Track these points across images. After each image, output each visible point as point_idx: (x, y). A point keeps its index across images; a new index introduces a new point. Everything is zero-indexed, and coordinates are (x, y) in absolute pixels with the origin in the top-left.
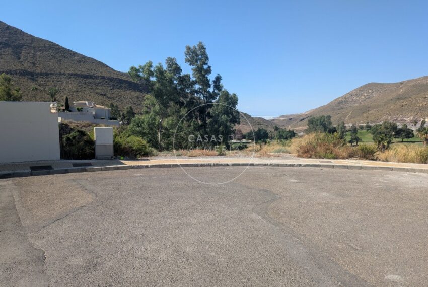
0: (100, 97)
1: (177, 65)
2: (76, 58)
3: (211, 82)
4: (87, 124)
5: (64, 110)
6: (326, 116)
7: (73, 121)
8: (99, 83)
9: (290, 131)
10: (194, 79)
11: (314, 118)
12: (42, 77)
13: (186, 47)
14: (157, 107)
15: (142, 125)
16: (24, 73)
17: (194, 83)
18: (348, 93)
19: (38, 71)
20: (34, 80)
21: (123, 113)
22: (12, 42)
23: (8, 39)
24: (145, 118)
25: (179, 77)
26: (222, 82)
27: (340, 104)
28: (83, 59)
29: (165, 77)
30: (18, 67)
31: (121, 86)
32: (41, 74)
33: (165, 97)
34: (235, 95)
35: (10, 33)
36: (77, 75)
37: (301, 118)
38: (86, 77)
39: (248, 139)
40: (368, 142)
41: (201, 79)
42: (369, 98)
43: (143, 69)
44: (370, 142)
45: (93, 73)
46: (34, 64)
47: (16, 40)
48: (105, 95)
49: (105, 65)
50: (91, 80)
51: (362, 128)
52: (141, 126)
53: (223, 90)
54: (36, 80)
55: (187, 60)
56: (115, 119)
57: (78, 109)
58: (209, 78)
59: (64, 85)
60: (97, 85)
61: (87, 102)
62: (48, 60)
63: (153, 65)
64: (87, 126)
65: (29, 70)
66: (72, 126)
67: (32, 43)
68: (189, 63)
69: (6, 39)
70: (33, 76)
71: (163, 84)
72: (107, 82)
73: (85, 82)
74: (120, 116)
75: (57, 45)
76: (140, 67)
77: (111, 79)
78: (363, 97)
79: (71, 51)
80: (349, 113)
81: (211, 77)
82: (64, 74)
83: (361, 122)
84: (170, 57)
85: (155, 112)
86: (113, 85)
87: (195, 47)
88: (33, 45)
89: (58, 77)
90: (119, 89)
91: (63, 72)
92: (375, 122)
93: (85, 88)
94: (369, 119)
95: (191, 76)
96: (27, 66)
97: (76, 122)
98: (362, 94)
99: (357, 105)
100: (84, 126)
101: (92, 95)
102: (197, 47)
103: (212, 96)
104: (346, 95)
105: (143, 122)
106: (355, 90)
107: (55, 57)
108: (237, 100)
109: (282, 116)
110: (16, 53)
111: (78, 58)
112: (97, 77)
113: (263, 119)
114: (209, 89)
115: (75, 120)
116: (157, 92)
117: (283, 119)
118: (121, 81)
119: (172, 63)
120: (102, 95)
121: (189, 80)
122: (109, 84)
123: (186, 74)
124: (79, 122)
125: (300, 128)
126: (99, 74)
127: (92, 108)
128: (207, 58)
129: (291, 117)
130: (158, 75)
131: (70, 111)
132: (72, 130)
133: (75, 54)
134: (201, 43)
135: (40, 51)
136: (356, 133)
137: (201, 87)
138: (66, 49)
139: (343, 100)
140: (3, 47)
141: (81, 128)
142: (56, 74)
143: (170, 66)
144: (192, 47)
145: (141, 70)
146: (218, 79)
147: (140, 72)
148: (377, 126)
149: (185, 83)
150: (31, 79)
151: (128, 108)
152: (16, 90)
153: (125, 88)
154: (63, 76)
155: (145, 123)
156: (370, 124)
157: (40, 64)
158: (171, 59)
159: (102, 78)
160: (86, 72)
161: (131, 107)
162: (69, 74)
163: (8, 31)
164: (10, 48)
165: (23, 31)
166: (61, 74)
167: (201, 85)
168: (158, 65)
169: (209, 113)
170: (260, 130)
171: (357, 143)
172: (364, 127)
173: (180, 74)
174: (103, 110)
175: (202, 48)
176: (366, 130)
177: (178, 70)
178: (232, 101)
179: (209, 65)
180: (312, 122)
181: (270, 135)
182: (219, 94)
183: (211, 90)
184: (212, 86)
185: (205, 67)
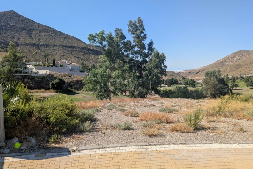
0: (77, 59)
1: (123, 33)
2: (63, 36)
3: (146, 46)
4: (66, 75)
5: (52, 66)
6: (217, 70)
7: (58, 73)
8: (76, 51)
9: (192, 80)
10: (134, 44)
11: (209, 72)
12: (44, 47)
13: (129, 21)
14: (108, 63)
15: (97, 75)
16: (33, 45)
17: (134, 46)
18: (227, 57)
19: (42, 43)
20: (39, 49)
21: (89, 68)
22: (28, 27)
23: (25, 25)
24: (99, 71)
25: (124, 42)
26: (154, 46)
27: (222, 63)
28: (67, 37)
29: (113, 41)
30: (30, 41)
31: (89, 53)
32: (43, 45)
33: (113, 56)
34: (163, 54)
35: (26, 22)
36: (63, 46)
37: (197, 72)
38: (69, 47)
39: (165, 85)
40: (243, 87)
41: (139, 43)
42: (240, 60)
43: (98, 36)
44: (245, 87)
45: (73, 45)
46: (39, 39)
47: (30, 26)
48: (80, 58)
49: (80, 40)
50: (72, 49)
51: (237, 78)
52: (96, 77)
53: (155, 51)
54: (40, 49)
55: (130, 31)
56: (83, 72)
57: (61, 65)
58: (144, 43)
59: (56, 52)
60: (75, 52)
61: (66, 61)
62: (47, 37)
63: (105, 33)
64: (66, 76)
65: (37, 43)
66: (56, 76)
67: (38, 27)
68: (131, 33)
69: (24, 25)
70: (39, 47)
71: (112, 46)
72: (81, 50)
73: (68, 50)
74: (87, 70)
75: (53, 29)
76: (96, 34)
77: (83, 48)
78: (236, 59)
79: (61, 32)
80: (227, 69)
81: (146, 42)
82: (56, 45)
83: (237, 74)
84: (118, 28)
85: (106, 67)
86: (84, 52)
87: (135, 21)
88: (39, 29)
89: (53, 47)
90: (88, 54)
91: (55, 44)
92: (245, 75)
93: (68, 53)
94: (241, 73)
95: (132, 42)
96: (35, 41)
97: (59, 73)
98: (235, 57)
99: (232, 64)
100: (64, 76)
101: (72, 57)
102: (137, 21)
103: (147, 55)
104: (225, 57)
105: (97, 74)
106: (231, 55)
107: (51, 36)
108: (165, 58)
109: (185, 71)
110: (30, 33)
111: (64, 36)
112: (75, 47)
113: (173, 72)
114: (145, 50)
115: (59, 72)
116: (108, 51)
117: (185, 72)
118: (89, 49)
119: (119, 32)
120: (78, 57)
121: (130, 45)
122: (82, 51)
123: (128, 40)
124: (61, 73)
125: (197, 78)
126: (76, 45)
127: (69, 65)
128: (144, 29)
129: (190, 71)
130: (109, 40)
131: (56, 67)
132: (55, 78)
133: (63, 34)
134: (139, 18)
135: (42, 32)
136: (235, 82)
137: (139, 49)
138: (57, 31)
139: (224, 60)
140: (22, 30)
141: (62, 77)
142: (52, 45)
143: (117, 34)
144: (133, 21)
145: (96, 36)
146: (151, 43)
147: (95, 37)
148: (247, 77)
149: (127, 46)
150: (37, 48)
151: (92, 65)
152: (20, 53)
153: (91, 54)
154: (55, 47)
155: (99, 74)
156: (242, 76)
157: (43, 39)
158: (118, 29)
159: (78, 48)
160: (69, 44)
161: (94, 65)
162: (59, 45)
163: (25, 21)
164: (26, 31)
165: (34, 21)
166: (54, 45)
167: (139, 48)
168: (108, 33)
169: (145, 67)
170: (172, 79)
171: (236, 88)
172: (239, 77)
173: (125, 40)
174: (76, 66)
175: (140, 21)
176: (240, 80)
177: (123, 37)
178: (161, 59)
179: (145, 33)
180: (208, 74)
181: (179, 82)
182: (152, 54)
183: (146, 51)
184: (147, 48)
185: (142, 35)
